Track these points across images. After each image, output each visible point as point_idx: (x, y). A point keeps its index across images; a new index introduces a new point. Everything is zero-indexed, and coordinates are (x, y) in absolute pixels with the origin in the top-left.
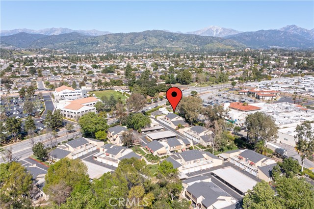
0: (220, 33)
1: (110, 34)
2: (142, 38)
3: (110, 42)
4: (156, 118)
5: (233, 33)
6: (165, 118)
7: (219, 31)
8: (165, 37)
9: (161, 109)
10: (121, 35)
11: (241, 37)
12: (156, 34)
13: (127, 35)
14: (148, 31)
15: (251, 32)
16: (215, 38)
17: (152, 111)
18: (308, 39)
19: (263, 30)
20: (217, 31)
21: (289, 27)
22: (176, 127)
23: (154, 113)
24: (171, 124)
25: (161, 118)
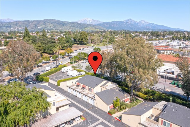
0: (91, 23)
1: (20, 21)
2: (43, 24)
3: (20, 26)
4: (59, 85)
5: (98, 23)
6: (78, 86)
7: (91, 21)
9: (64, 68)
10: (28, 21)
11: (104, 24)
12: (52, 21)
13: (32, 22)
14: (47, 19)
16: (89, 24)
17: (51, 73)
18: (138, 26)
19: (115, 21)
20: (89, 21)
21: (128, 20)
22: (109, 106)
23: (55, 76)
24: (95, 100)
25: (68, 86)
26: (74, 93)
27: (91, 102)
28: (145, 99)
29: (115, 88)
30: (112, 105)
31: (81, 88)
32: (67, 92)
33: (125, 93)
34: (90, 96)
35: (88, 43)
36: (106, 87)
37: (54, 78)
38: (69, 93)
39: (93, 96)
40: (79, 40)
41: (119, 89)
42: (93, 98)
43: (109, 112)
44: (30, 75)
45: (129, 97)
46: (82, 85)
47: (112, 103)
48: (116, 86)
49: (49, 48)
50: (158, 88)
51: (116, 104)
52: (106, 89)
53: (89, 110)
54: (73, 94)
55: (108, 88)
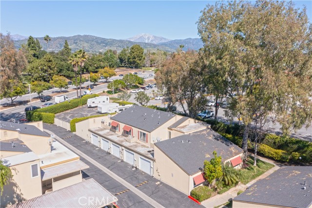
0: (152, 41)
2: (72, 43)
5: (163, 41)
6: (114, 128)
7: (151, 39)
8: (97, 43)
9: (93, 99)
11: (171, 44)
12: (87, 39)
14: (79, 36)
15: (180, 40)
16: (148, 43)
19: (191, 39)
20: (148, 38)
22: (191, 178)
23: (71, 114)
24: (154, 161)
25: (93, 130)
26: (104, 146)
27: (143, 166)
28: (281, 161)
29: (205, 132)
30: (200, 173)
31: (120, 133)
32: (90, 143)
33: (231, 144)
34: (142, 152)
35: (144, 66)
36: (182, 130)
37: (68, 117)
38: (93, 146)
39: (149, 152)
40: (129, 59)
41: (214, 136)
42: (150, 157)
43: (191, 194)
44: (17, 112)
45: (241, 155)
46: (124, 125)
47: (200, 169)
48: (205, 128)
49: (69, 68)
50: (305, 135)
51: (211, 172)
52: (182, 134)
53: (136, 189)
54: (102, 148)
55: (187, 132)
